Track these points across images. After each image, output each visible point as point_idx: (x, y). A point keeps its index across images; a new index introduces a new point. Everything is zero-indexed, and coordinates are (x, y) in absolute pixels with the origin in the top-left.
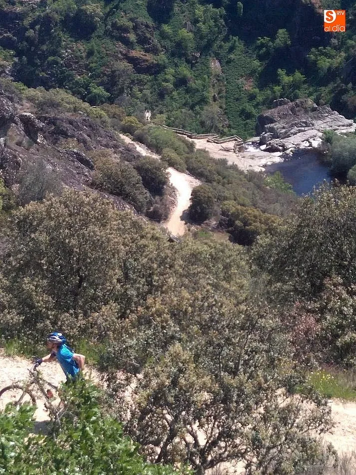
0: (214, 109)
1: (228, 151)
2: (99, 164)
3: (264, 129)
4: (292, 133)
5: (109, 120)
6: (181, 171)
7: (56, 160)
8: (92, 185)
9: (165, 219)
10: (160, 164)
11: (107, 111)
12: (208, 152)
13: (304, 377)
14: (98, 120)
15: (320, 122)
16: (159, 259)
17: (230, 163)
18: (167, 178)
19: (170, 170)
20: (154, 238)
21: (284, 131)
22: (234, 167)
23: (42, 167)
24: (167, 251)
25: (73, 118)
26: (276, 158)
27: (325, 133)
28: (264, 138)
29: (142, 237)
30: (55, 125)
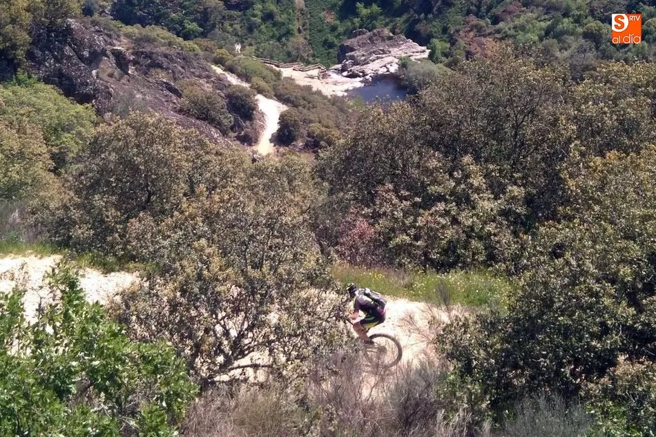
0: (299, 40)
1: (313, 78)
2: (186, 92)
3: (345, 58)
4: (371, 60)
5: (201, 53)
6: (270, 98)
7: (145, 89)
8: (180, 111)
9: (255, 142)
10: (249, 91)
11: (200, 45)
12: (293, 79)
13: (324, 270)
14: (191, 53)
15: (396, 49)
16: (222, 174)
17: (314, 89)
18: (256, 105)
19: (259, 97)
20: (217, 154)
21: (363, 58)
22: (319, 93)
23: (132, 96)
24: (229, 166)
25: (168, 52)
26: (357, 83)
27: (400, 59)
28: (345, 65)
29: (207, 153)
30: (151, 59)
